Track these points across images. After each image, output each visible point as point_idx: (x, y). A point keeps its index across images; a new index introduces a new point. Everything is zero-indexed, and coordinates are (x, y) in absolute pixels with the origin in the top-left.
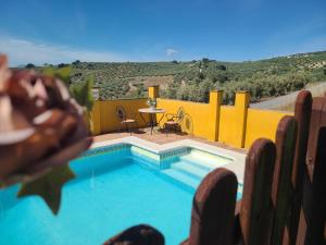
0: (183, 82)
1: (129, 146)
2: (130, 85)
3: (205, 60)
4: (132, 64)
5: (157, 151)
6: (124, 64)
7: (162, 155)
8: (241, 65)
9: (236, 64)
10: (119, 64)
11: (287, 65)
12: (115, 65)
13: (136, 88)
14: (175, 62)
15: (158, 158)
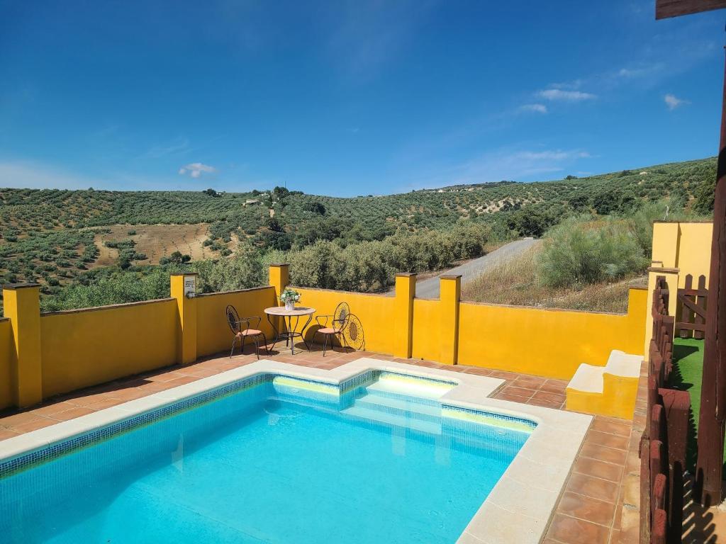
0: (234, 238)
1: (269, 377)
2: (100, 244)
3: (281, 192)
4: (102, 195)
5: (336, 381)
6: (79, 193)
7: (343, 386)
8: (355, 203)
9: (345, 201)
10: (67, 194)
11: (439, 205)
12: (54, 196)
13: (114, 253)
14: (211, 193)
15: (336, 392)
